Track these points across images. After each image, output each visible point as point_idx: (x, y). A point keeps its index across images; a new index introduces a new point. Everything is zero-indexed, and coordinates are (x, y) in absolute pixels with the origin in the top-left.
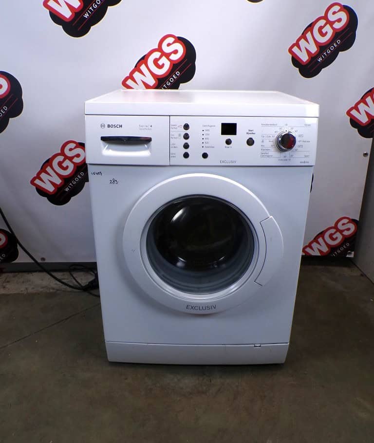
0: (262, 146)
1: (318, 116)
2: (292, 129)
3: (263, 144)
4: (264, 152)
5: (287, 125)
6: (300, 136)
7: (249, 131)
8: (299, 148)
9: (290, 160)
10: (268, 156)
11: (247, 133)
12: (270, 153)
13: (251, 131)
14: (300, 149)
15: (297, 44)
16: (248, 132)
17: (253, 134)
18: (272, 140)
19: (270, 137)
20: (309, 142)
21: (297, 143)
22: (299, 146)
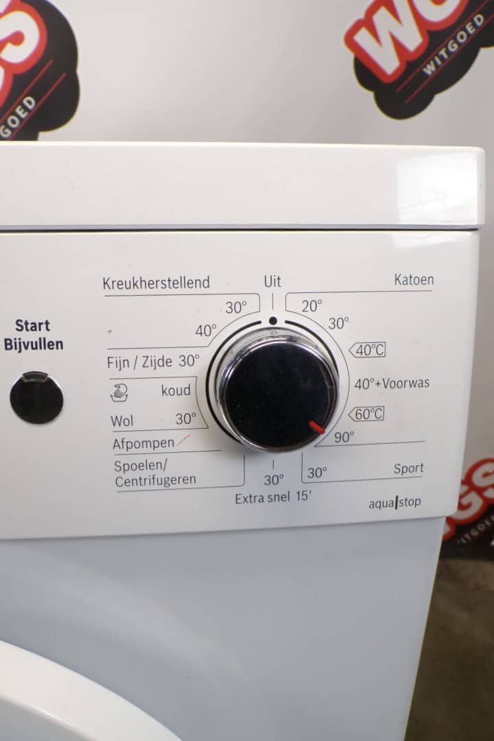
0: (116, 421)
1: (473, 217)
2: (312, 305)
3: (122, 410)
4: (130, 460)
5: (275, 281)
6: (363, 351)
7: (21, 325)
8: (358, 428)
9: (303, 495)
10: (167, 482)
11: (8, 344)
12: (177, 466)
13: (35, 327)
14: (365, 431)
15: (367, 23)
16: (14, 334)
17: (50, 345)
18: (180, 384)
19: (168, 362)
20: (424, 384)
21: (348, 398)
22: (361, 415)
